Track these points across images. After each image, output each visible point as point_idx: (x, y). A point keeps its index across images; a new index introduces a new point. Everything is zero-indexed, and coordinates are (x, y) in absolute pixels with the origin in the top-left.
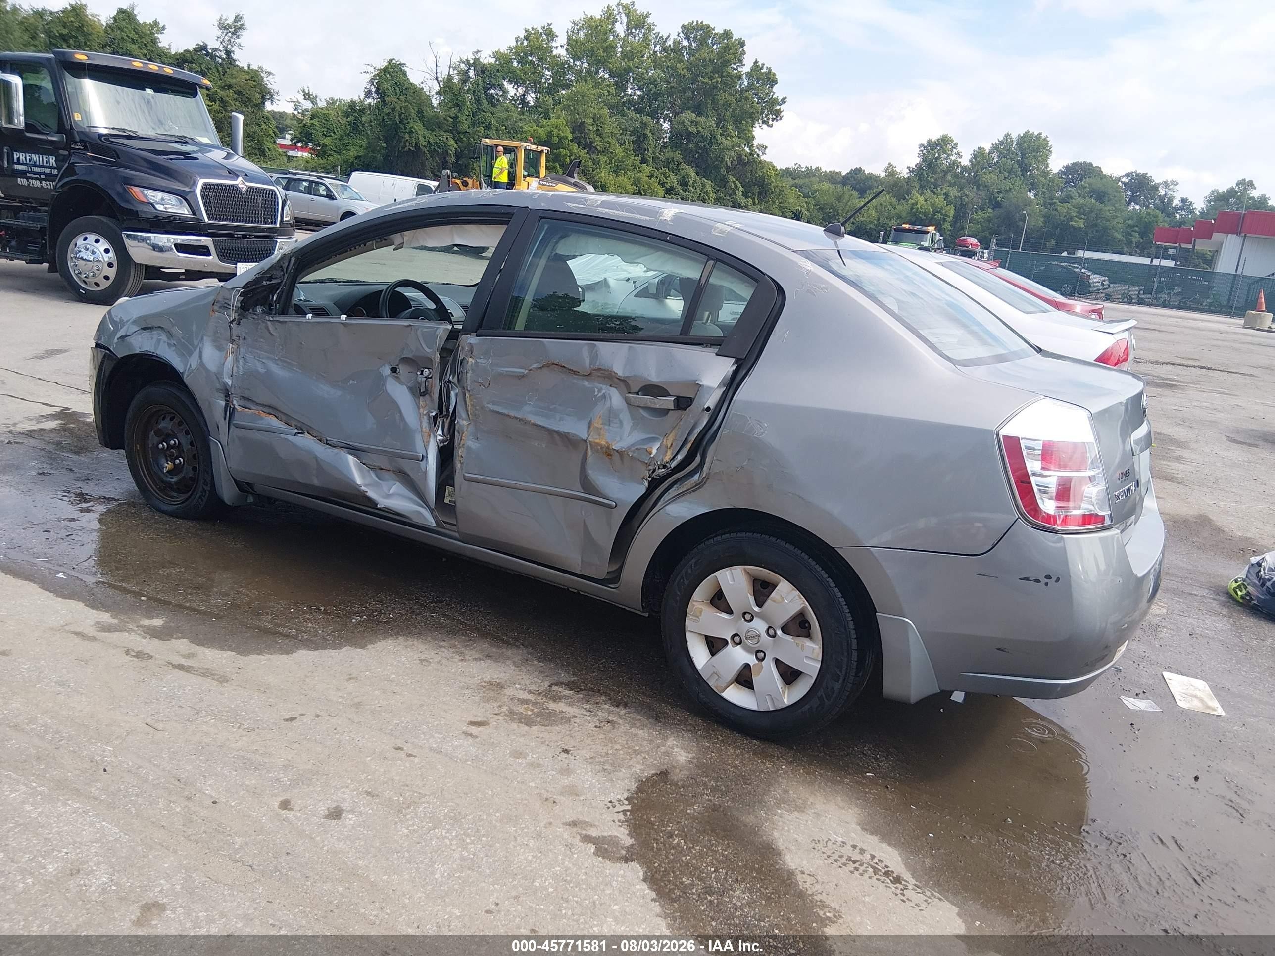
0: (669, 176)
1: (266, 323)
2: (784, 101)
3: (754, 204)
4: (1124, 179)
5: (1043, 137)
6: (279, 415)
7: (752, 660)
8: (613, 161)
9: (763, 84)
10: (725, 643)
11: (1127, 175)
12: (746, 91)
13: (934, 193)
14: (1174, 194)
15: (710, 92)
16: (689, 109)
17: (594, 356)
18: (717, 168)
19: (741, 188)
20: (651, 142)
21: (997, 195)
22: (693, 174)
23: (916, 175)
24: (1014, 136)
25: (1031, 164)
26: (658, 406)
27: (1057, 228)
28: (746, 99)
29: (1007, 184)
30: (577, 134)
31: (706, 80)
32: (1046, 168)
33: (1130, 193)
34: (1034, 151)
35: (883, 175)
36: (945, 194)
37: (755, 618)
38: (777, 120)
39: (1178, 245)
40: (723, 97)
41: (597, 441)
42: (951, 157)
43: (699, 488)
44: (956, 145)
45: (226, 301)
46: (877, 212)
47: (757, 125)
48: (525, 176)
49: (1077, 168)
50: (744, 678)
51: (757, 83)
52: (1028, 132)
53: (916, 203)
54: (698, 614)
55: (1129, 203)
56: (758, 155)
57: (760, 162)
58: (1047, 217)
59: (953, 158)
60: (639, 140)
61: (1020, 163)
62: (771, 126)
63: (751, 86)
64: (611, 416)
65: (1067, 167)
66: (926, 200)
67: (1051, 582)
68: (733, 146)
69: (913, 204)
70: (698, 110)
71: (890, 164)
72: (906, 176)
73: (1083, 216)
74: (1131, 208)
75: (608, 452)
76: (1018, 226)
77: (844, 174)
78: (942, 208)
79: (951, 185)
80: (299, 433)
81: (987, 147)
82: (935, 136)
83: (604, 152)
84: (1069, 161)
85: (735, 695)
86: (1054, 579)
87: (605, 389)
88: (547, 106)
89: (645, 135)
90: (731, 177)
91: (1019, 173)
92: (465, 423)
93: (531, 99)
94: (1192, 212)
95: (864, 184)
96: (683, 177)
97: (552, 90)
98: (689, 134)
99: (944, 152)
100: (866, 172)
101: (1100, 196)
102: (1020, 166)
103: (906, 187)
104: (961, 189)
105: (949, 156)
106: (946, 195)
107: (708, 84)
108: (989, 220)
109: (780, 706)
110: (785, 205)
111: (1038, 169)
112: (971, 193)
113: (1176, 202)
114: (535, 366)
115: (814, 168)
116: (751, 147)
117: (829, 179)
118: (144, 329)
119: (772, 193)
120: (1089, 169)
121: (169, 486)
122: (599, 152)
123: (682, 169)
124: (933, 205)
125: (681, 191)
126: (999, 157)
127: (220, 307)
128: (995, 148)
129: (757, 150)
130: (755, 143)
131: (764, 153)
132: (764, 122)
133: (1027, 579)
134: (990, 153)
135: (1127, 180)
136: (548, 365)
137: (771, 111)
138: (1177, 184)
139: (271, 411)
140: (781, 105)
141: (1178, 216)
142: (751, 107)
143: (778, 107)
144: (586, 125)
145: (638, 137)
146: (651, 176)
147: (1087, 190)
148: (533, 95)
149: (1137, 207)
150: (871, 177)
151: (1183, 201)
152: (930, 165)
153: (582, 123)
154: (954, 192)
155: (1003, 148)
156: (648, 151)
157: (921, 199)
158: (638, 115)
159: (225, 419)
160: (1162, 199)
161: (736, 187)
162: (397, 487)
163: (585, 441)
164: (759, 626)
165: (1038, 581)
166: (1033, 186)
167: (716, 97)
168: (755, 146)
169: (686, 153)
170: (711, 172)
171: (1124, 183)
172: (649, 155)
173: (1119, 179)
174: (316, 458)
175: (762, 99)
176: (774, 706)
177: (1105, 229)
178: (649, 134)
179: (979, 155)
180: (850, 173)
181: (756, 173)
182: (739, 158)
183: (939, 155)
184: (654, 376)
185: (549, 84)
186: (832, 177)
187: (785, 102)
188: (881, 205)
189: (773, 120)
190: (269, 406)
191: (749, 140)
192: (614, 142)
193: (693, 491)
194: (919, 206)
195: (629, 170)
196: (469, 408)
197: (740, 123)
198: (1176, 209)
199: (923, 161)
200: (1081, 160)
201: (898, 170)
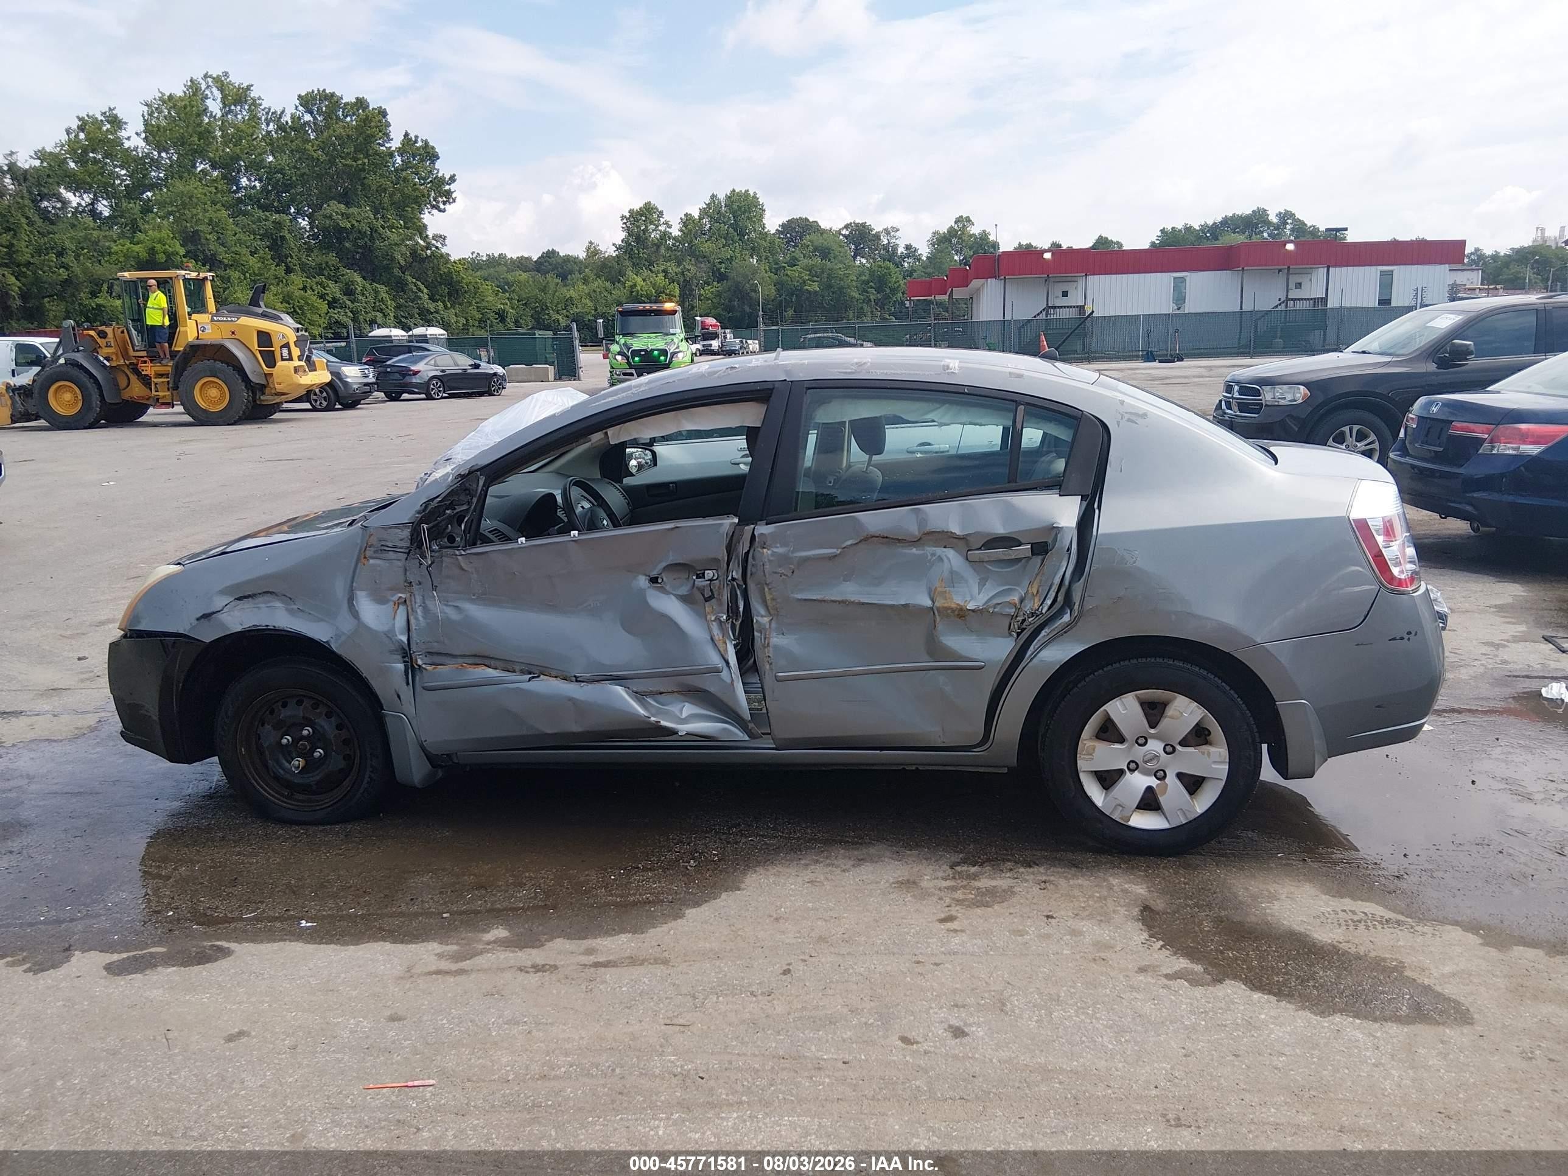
0: (328, 286)
1: (457, 559)
2: (453, 179)
3: (446, 307)
4: (844, 232)
5: (752, 195)
6: (493, 663)
7: (1153, 782)
8: (247, 275)
9: (422, 160)
10: (1121, 772)
11: (846, 227)
12: (402, 170)
13: (651, 270)
14: (897, 242)
15: (357, 176)
16: (333, 198)
17: (922, 521)
18: (388, 269)
19: (425, 291)
20: (292, 245)
21: (719, 266)
22: (359, 279)
23: (625, 252)
24: (721, 196)
25: (746, 227)
26: (1013, 557)
27: (792, 295)
28: (405, 180)
29: (727, 253)
30: (191, 247)
31: (349, 162)
32: (763, 229)
33: (853, 247)
34: (745, 212)
35: (582, 255)
36: (663, 271)
37: (1149, 741)
38: (450, 203)
39: (933, 297)
40: (373, 180)
41: (946, 605)
42: (660, 228)
43: (1071, 628)
44: (661, 213)
45: (383, 543)
46: (591, 301)
47: (426, 211)
48: (190, 314)
49: (793, 225)
50: (1149, 802)
51: (414, 159)
52: (734, 190)
53: (635, 285)
54: (1091, 751)
55: (855, 257)
56: (437, 248)
57: (442, 255)
58: (779, 285)
59: (662, 228)
60: (276, 245)
61: (735, 227)
62: (444, 211)
63: (406, 165)
64: (954, 578)
65: (783, 226)
66: (644, 280)
67: (1412, 636)
68: (403, 240)
69: (631, 286)
70: (346, 198)
71: (591, 243)
72: (614, 255)
73: (815, 279)
74: (858, 263)
75: (962, 614)
76: (751, 298)
77: (535, 258)
78: (664, 287)
79: (668, 260)
80: (533, 677)
81: (696, 214)
82: (637, 205)
83: (235, 265)
84: (784, 219)
85: (1143, 821)
86: (1413, 633)
87: (939, 551)
88: (133, 214)
89: (283, 238)
90: (409, 278)
91: (736, 238)
92: (766, 620)
93: (104, 208)
94: (918, 258)
95: (562, 268)
96: (346, 284)
97: (133, 192)
98: (340, 230)
99: (652, 223)
100: (561, 254)
101: (825, 253)
102: (736, 230)
103: (617, 266)
104: (679, 264)
105: (657, 226)
106: (665, 271)
107: (352, 166)
108: (719, 294)
109: (1192, 817)
110: (484, 304)
111: (755, 231)
112: (691, 268)
113: (901, 250)
114: (849, 543)
115: (496, 255)
116: (425, 238)
117: (518, 267)
118: (239, 599)
119: (466, 292)
120: (807, 225)
121: (305, 789)
122: (226, 266)
123: (343, 275)
124: (655, 284)
125: (348, 302)
126: (710, 221)
127: (375, 552)
128: (704, 212)
129: (434, 242)
130: (430, 233)
131: (444, 245)
132: (433, 207)
133: (1394, 639)
134: (700, 219)
135: (847, 233)
136: (866, 539)
137: (440, 193)
138: (898, 230)
139: (477, 660)
140: (450, 184)
141: (906, 264)
142: (415, 190)
143: (447, 187)
144: (202, 234)
145: (275, 240)
146: (304, 289)
147: (811, 249)
148: (105, 202)
149: (864, 261)
150: (568, 259)
151: (908, 247)
152: (638, 239)
153: (196, 232)
154: (673, 269)
155: (712, 210)
156: (292, 258)
157: (639, 280)
158: (267, 214)
159: (408, 684)
160: (886, 248)
161: (420, 290)
162: (688, 709)
163: (932, 609)
164: (1155, 746)
165: (1402, 638)
166: (754, 251)
167: (366, 181)
168: (431, 236)
169: (341, 254)
170: (381, 275)
171: (844, 236)
172: (293, 261)
173: (839, 232)
174: (571, 699)
175: (424, 179)
176: (1187, 818)
177: (841, 289)
178: (288, 236)
179: (687, 220)
180: (542, 256)
181: (440, 269)
182: (414, 253)
183: (647, 227)
184: (1000, 529)
185: (126, 186)
186: (522, 264)
187: (455, 181)
188: (594, 291)
189: (444, 203)
190: (475, 656)
191: (422, 229)
192: (244, 251)
193: (1065, 632)
194: (638, 288)
195: (273, 284)
196: (769, 602)
197: (404, 210)
198: (903, 257)
199: (630, 235)
200: (796, 216)
201: (602, 248)
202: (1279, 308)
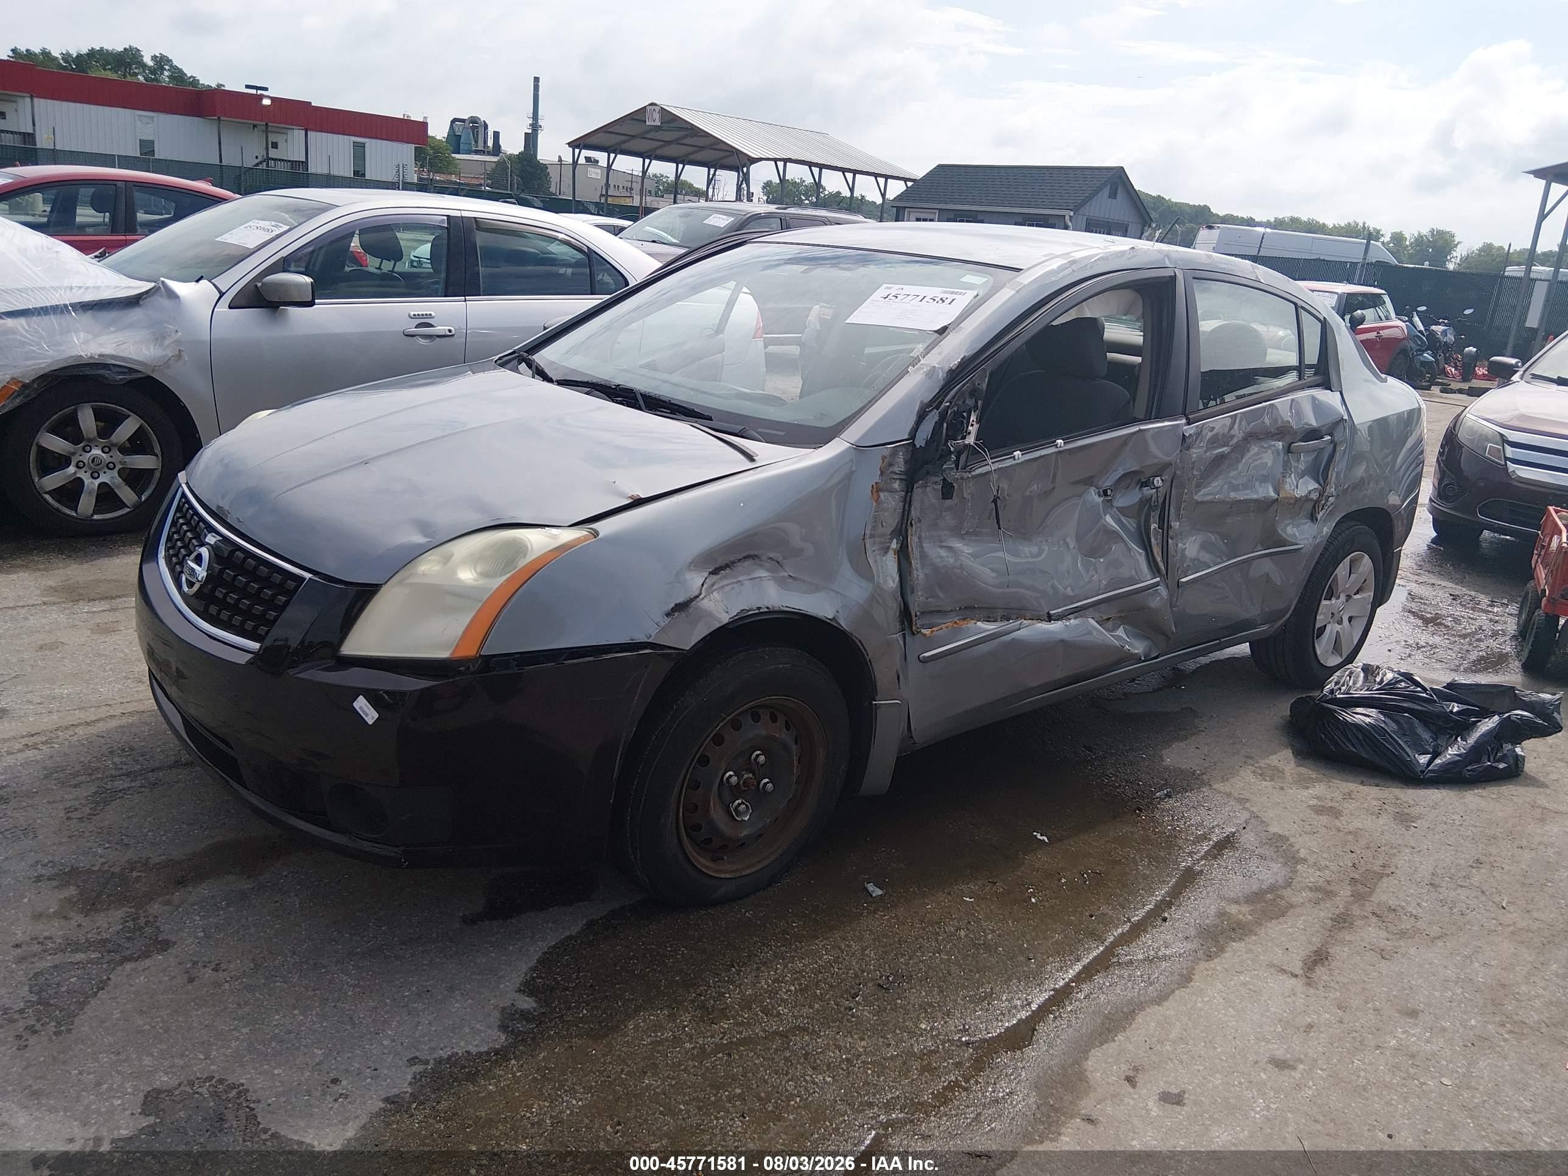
6: (977, 613)
41: (1285, 495)
45: (892, 469)
75: (1292, 502)
87: (1277, 445)
118: (716, 572)
127: (885, 482)
139: (965, 614)
159: (905, 658)
184: (1314, 422)
190: (962, 608)
196: (1182, 507)
202: (260, 167)
